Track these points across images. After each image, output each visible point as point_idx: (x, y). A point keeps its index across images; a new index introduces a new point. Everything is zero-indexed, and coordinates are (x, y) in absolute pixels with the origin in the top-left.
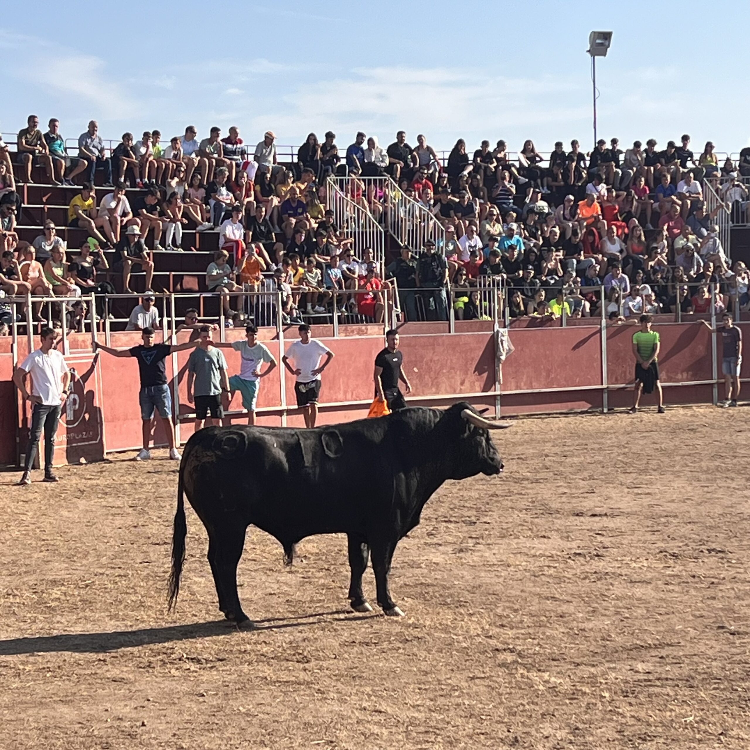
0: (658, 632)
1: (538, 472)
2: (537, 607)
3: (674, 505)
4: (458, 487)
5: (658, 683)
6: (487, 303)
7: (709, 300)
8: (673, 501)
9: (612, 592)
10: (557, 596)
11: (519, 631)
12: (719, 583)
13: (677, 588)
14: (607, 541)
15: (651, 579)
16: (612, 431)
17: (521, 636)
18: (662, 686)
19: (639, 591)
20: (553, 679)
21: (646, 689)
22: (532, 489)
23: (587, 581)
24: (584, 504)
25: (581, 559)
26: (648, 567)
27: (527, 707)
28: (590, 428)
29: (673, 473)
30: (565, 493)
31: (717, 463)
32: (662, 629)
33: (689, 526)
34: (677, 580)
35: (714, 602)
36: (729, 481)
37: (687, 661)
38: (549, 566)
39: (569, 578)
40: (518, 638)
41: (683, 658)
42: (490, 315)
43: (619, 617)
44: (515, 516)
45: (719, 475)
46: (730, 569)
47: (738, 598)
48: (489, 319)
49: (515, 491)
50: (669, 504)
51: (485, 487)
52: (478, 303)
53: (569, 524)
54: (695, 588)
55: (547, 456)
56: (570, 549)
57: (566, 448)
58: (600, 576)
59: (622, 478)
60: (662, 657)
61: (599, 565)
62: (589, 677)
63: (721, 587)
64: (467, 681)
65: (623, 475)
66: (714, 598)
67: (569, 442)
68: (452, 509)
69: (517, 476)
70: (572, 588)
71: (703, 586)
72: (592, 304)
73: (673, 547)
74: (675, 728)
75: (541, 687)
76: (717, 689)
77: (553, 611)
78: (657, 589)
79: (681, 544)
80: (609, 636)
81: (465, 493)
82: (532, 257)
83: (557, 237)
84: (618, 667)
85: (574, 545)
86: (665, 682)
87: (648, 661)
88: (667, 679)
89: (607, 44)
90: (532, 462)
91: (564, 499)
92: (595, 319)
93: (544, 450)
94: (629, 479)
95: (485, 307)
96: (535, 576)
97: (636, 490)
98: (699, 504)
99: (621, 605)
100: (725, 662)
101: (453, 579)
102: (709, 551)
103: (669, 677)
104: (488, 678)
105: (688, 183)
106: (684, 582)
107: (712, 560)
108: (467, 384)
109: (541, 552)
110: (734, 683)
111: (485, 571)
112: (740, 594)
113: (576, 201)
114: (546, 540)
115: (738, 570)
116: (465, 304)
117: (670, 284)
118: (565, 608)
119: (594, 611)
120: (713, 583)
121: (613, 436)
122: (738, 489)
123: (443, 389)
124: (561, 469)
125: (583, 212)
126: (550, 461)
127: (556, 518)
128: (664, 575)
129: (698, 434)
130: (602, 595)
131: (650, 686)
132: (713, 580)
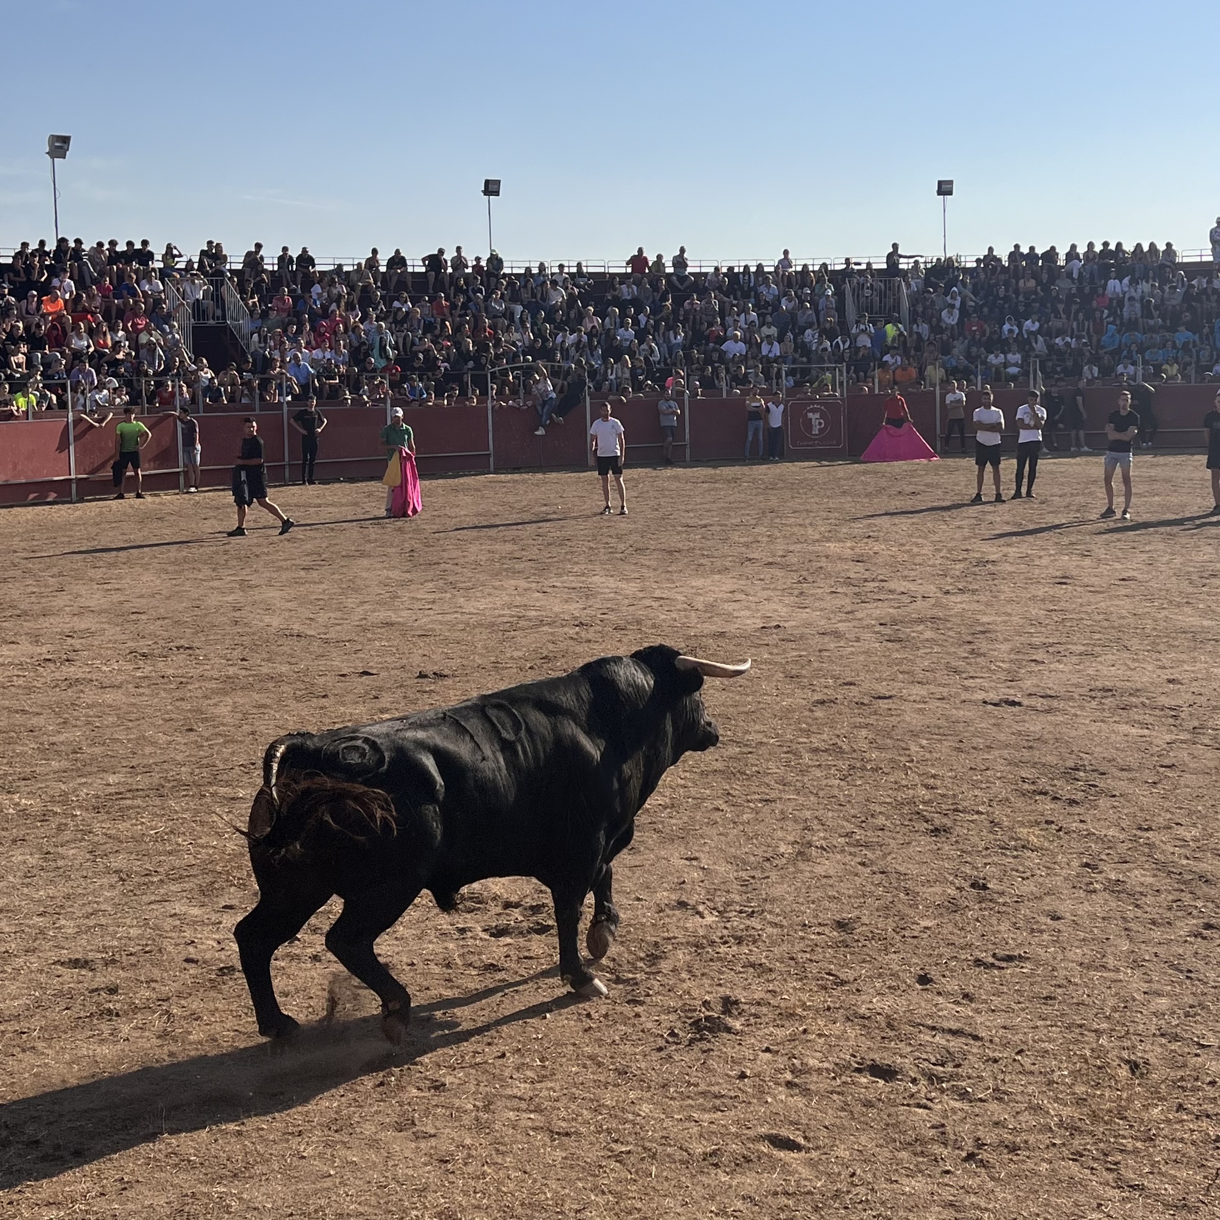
0: (129, 740)
1: (7, 571)
2: (6, 722)
3: (144, 601)
5: (129, 795)
7: (173, 394)
8: (142, 596)
9: (82, 700)
10: (27, 708)
12: (187, 683)
13: (147, 691)
14: (77, 643)
15: (121, 683)
16: (81, 522)
18: (133, 798)
19: (109, 697)
20: (23, 801)
21: (118, 802)
23: (58, 690)
24: (54, 604)
25: (51, 665)
26: (119, 670)
28: (59, 520)
29: (142, 565)
30: (34, 593)
31: (184, 554)
32: (132, 736)
33: (159, 622)
34: (147, 682)
35: (183, 703)
36: (195, 572)
37: (157, 769)
38: (18, 676)
39: (39, 688)
41: (154, 766)
43: (91, 727)
45: (186, 566)
46: (197, 666)
47: (206, 697)
50: (138, 600)
53: (39, 626)
54: (164, 690)
55: (15, 552)
56: (40, 654)
57: (35, 543)
58: (72, 683)
59: (91, 573)
60: (132, 767)
61: (71, 671)
62: (60, 795)
63: (190, 687)
65: (93, 571)
66: (182, 699)
67: (37, 535)
70: (42, 698)
71: (172, 686)
72: (59, 397)
73: (143, 646)
74: (146, 842)
75: (11, 811)
76: (186, 796)
77: (24, 726)
78: (128, 694)
79: (150, 643)
80: (80, 748)
83: (20, 332)
84: (90, 781)
85: (44, 649)
86: (136, 793)
87: (119, 772)
88: (137, 790)
89: (65, 146)
91: (33, 599)
92: (63, 412)
94: (98, 574)
96: (4, 688)
97: (105, 586)
98: (168, 598)
99: (91, 713)
100: (194, 766)
102: (178, 648)
103: (140, 787)
105: (150, 282)
106: (154, 684)
107: (181, 658)
109: (10, 660)
110: (202, 789)
112: (207, 693)
113: (40, 297)
114: (14, 646)
115: (206, 667)
117: (134, 378)
118: (35, 721)
119: (64, 722)
120: (181, 683)
121: (82, 527)
122: (204, 580)
124: (30, 565)
125: (47, 308)
126: (17, 557)
127: (25, 621)
128: (134, 677)
129: (166, 523)
130: (72, 704)
131: (121, 799)
132: (182, 679)
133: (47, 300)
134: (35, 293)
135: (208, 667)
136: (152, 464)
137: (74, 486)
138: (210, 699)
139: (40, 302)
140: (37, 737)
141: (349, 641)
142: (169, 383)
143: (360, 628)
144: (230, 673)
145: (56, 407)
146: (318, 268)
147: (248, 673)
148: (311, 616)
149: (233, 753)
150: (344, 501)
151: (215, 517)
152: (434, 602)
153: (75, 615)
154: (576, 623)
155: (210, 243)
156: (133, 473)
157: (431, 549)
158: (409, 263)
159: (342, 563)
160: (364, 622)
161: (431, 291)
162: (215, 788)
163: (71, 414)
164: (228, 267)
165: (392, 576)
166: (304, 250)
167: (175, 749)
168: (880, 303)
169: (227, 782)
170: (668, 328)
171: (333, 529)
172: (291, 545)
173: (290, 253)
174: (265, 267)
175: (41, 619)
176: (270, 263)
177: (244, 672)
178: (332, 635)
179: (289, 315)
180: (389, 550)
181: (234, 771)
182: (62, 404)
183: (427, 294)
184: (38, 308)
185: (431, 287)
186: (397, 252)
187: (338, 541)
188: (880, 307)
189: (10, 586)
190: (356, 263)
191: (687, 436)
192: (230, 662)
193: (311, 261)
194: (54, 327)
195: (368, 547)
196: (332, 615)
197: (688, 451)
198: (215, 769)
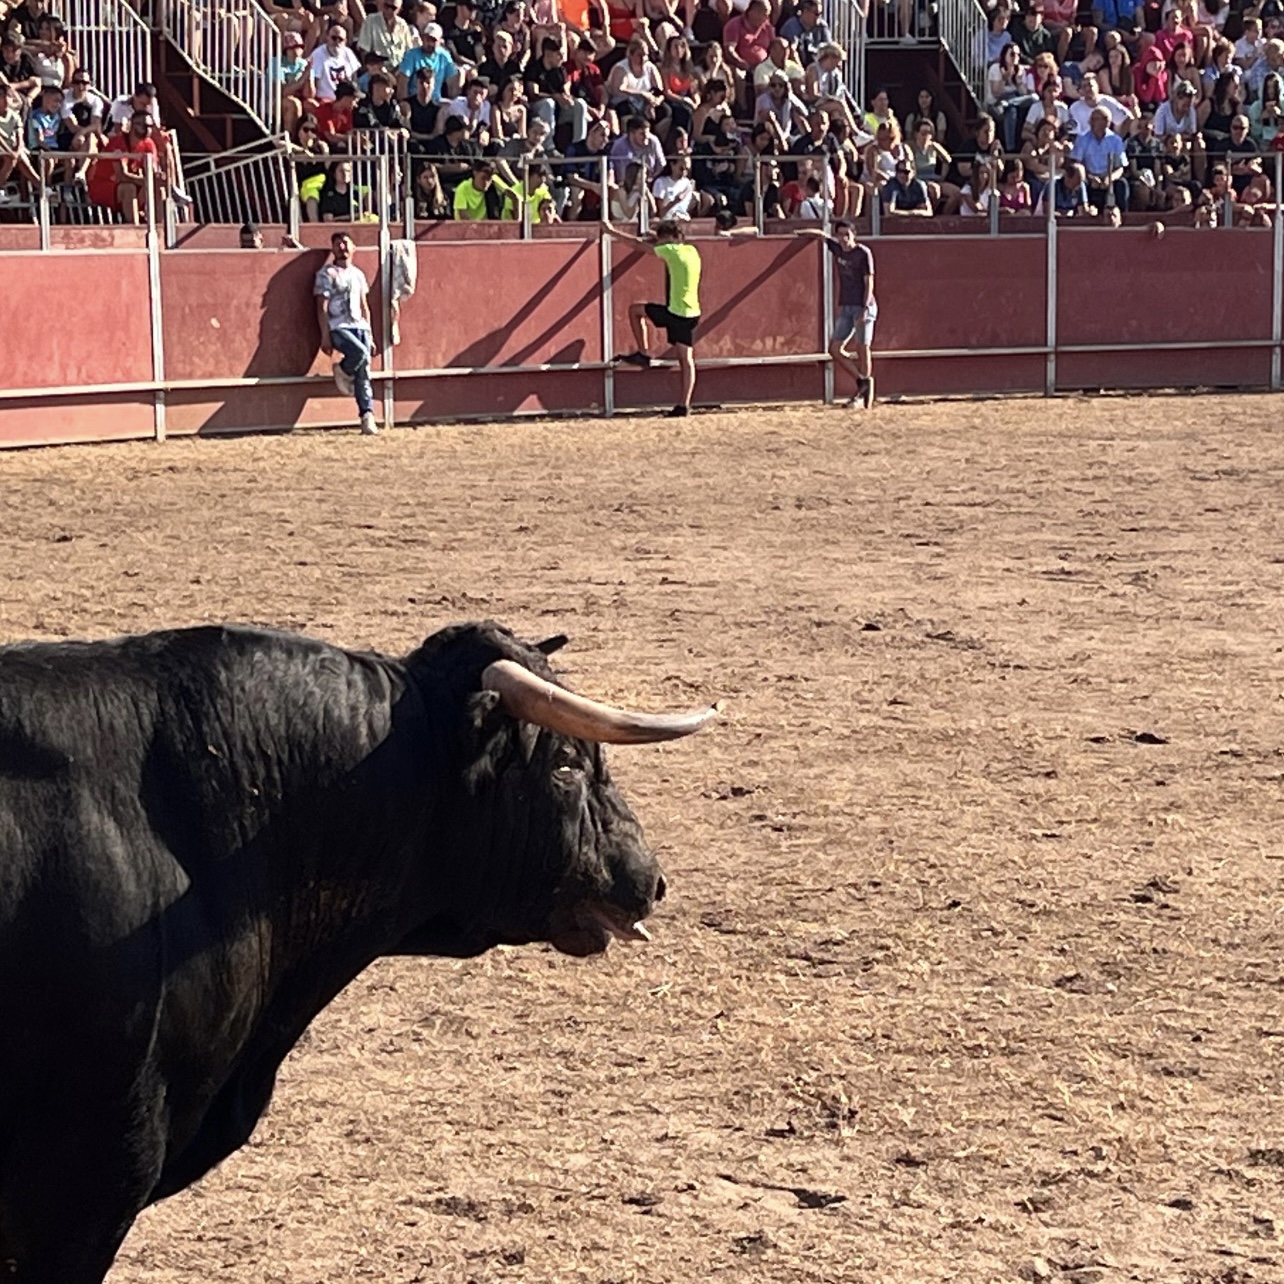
8: (711, 584)
12: (770, 737)
16: (616, 452)
22: (433, 561)
28: (573, 447)
36: (829, 547)
45: (812, 535)
46: (797, 709)
47: (803, 763)
135: (820, 712)
136: (769, 342)
137: (609, 384)
138: (811, 766)
149: (838, 863)
198: (795, 888)
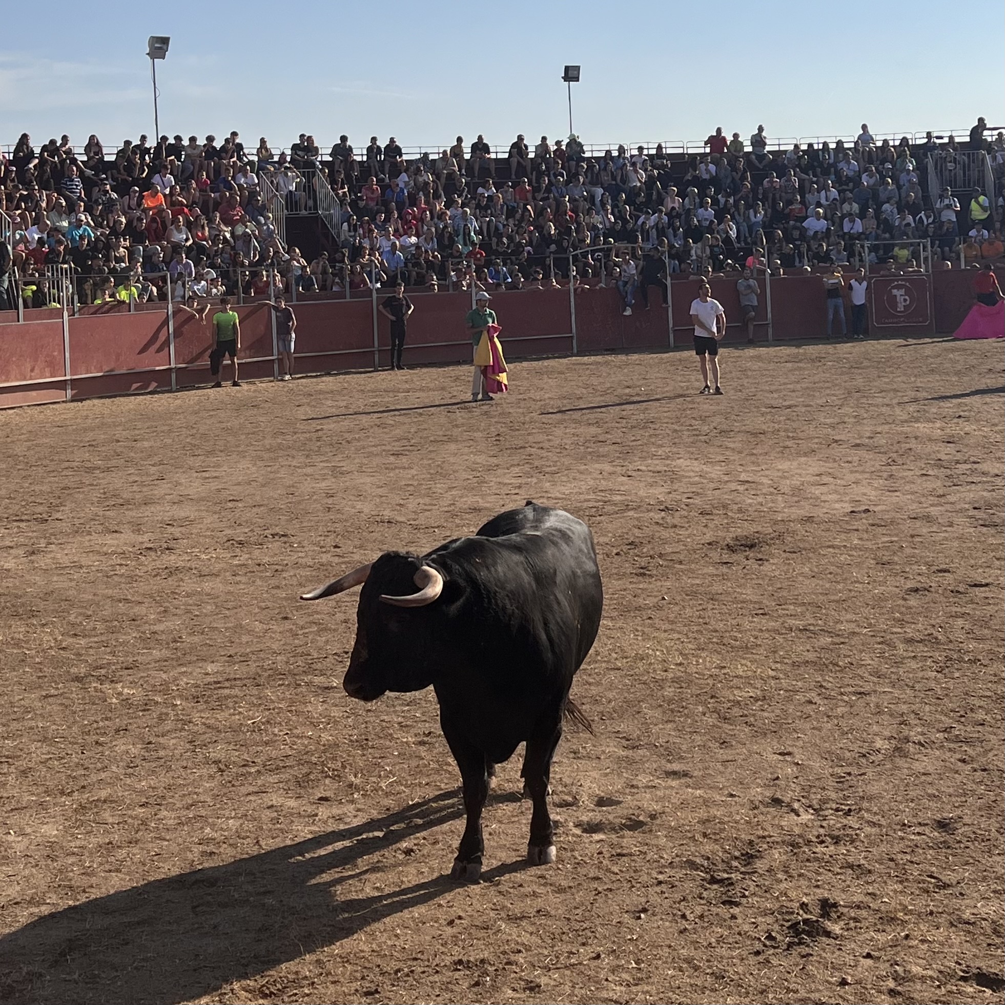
0: (226, 629)
1: (110, 460)
2: (110, 611)
3: (240, 488)
4: (29, 481)
5: (227, 684)
6: (56, 291)
7: (267, 283)
8: (239, 484)
9: (182, 589)
10: (129, 597)
11: (92, 639)
12: (283, 571)
13: (244, 579)
14: (176, 531)
15: (219, 571)
16: (180, 411)
17: (93, 645)
18: (231, 688)
19: (207, 586)
20: (126, 691)
21: (216, 692)
22: (104, 478)
23: (159, 578)
24: (156, 492)
25: (153, 554)
26: (217, 558)
27: (101, 724)
28: (160, 409)
29: (239, 453)
30: (136, 481)
31: (279, 441)
32: (230, 625)
33: (255, 510)
34: (244, 570)
35: (278, 591)
36: (290, 459)
37: (254, 657)
38: (121, 565)
39: (141, 577)
40: (91, 647)
41: (250, 655)
42: (59, 303)
43: (189, 615)
44: (87, 510)
45: (281, 453)
46: (292, 553)
47: (300, 585)
48: (58, 306)
49: (87, 482)
50: (235, 487)
51: (56, 479)
52: (46, 290)
53: (140, 515)
54: (261, 577)
55: (118, 441)
56: (142, 543)
57: (137, 432)
58: (172, 572)
59: (191, 461)
60: (230, 656)
61: (171, 560)
62: (161, 685)
63: (285, 575)
64: (40, 701)
65: (192, 458)
66: (278, 587)
67: (139, 425)
68: (24, 506)
69: (89, 465)
70: (143, 587)
71: (268, 574)
72: (159, 289)
73: (240, 533)
74: (243, 733)
75: (114, 700)
76: (282, 685)
77: (126, 614)
78: (226, 582)
79: (246, 530)
80: (180, 637)
81: (37, 488)
82: (101, 245)
83: (123, 226)
84: (189, 670)
85: (146, 538)
86: (233, 683)
87: (217, 661)
88: (235, 679)
89: (165, 47)
90: (103, 449)
91: (135, 488)
92: (163, 304)
93: (115, 435)
94: (197, 462)
95: (54, 295)
96: (107, 577)
97: (204, 474)
98: (263, 486)
99: (191, 602)
100: (289, 655)
101: (25, 586)
102: (273, 535)
103: (238, 676)
104: (62, 694)
105: (245, 176)
106: (250, 572)
107: (275, 546)
108: (37, 371)
109: (113, 549)
110: (297, 677)
111: (58, 575)
112: (303, 580)
113: (141, 192)
114: (118, 535)
115: (300, 554)
116: (33, 292)
117: (231, 269)
118: (138, 610)
119: (165, 611)
120: (277, 571)
121: (181, 416)
122: (299, 467)
123: (13, 377)
124: (132, 454)
125: (148, 203)
126: (120, 446)
127: (127, 510)
128: (231, 565)
129: (261, 411)
130: (173, 593)
131: (220, 688)
132: (277, 567)
133: (148, 195)
134: (137, 189)
135: (303, 555)
136: (247, 352)
137: (174, 376)
139: (141, 197)
140: (139, 626)
141: (438, 527)
142: (264, 273)
143: (449, 514)
144: (324, 560)
145: (156, 299)
146: (405, 157)
147: (342, 560)
148: (402, 502)
149: (327, 642)
150: (432, 385)
151: (308, 404)
152: (520, 487)
153: (174, 503)
154: (662, 507)
155: (302, 136)
156: (229, 362)
157: (517, 433)
158: (491, 150)
159: (431, 448)
160: (453, 507)
161: (513, 177)
162: (309, 677)
163: (170, 306)
164: (319, 159)
165: (479, 461)
166: (392, 140)
167: (271, 638)
168: (965, 175)
169: (321, 671)
170: (748, 206)
171: (421, 414)
172: (381, 430)
173: (378, 143)
174: (355, 157)
175: (143, 508)
176: (359, 154)
177: (336, 560)
178: (422, 520)
179: (377, 205)
180: (475, 434)
181: (328, 660)
182: (162, 296)
183: (510, 178)
184: (139, 204)
185: (513, 173)
186: (480, 138)
187: (425, 426)
188: (964, 180)
189: (114, 475)
190: (441, 151)
191: (769, 315)
192: (324, 550)
193: (398, 151)
194: (153, 220)
195: (456, 432)
196: (422, 501)
197: (770, 331)
198: (310, 657)
